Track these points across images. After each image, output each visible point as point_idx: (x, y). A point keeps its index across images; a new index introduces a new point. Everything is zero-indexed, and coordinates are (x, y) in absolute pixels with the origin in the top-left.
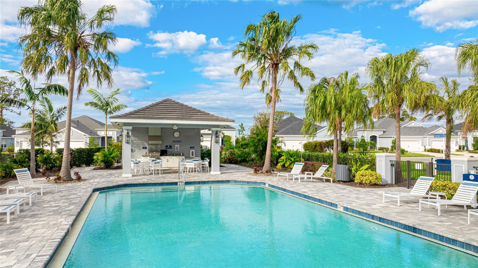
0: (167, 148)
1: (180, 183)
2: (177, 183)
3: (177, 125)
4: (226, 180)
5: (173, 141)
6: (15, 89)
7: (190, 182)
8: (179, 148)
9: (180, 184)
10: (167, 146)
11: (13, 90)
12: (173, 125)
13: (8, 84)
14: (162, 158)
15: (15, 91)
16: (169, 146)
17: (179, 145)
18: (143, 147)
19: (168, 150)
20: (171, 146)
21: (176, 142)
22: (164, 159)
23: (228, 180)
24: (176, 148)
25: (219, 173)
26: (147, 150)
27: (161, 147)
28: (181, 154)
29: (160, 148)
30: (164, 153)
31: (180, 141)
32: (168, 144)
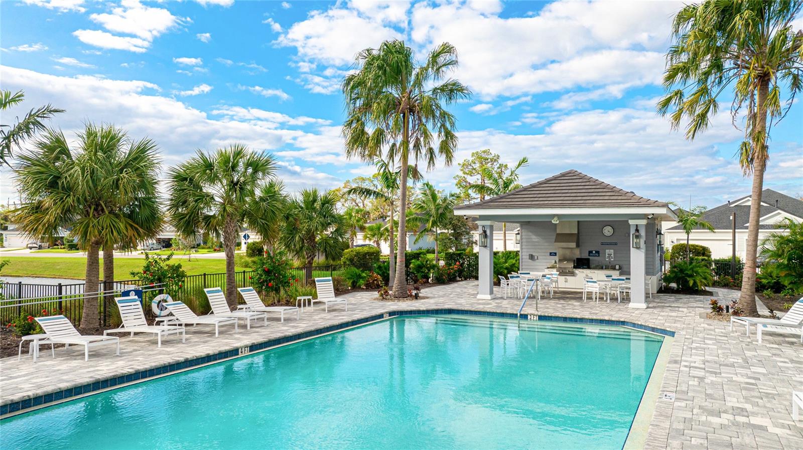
0: (591, 254)
1: (532, 316)
2: (527, 315)
3: (559, 216)
4: (617, 319)
5: (602, 244)
6: (498, 165)
7: (549, 317)
8: (612, 256)
9: (532, 318)
10: (590, 252)
11: (496, 167)
12: (554, 216)
13: (489, 160)
14: (577, 271)
15: (498, 168)
16: (594, 252)
17: (612, 251)
18: (551, 253)
19: (591, 258)
20: (597, 252)
21: (608, 244)
22: (581, 273)
23: (622, 320)
24: (607, 255)
25: (644, 306)
26: (557, 258)
27: (581, 253)
28: (617, 267)
29: (577, 254)
30: (582, 263)
31: (616, 244)
32: (594, 249)
